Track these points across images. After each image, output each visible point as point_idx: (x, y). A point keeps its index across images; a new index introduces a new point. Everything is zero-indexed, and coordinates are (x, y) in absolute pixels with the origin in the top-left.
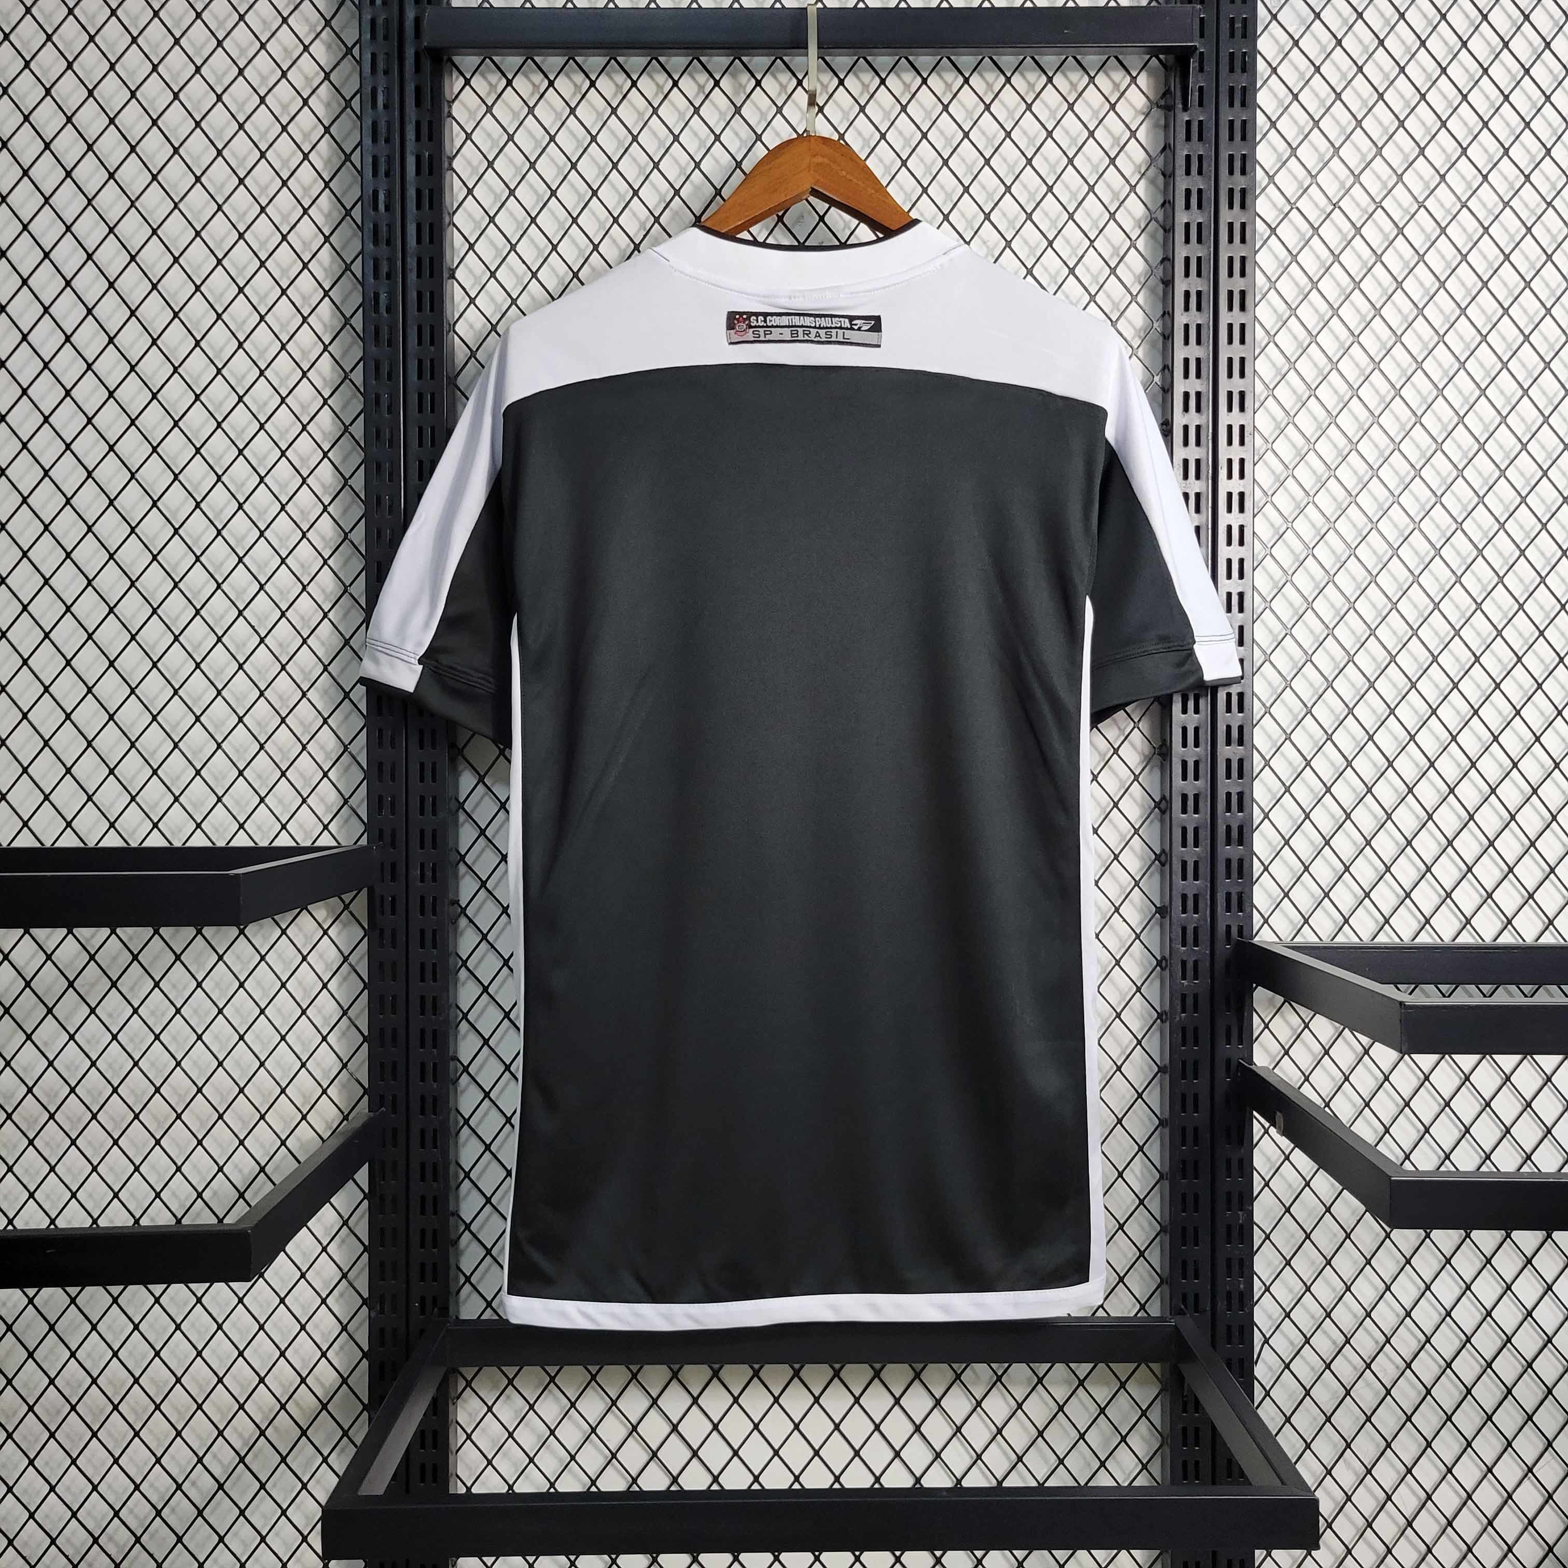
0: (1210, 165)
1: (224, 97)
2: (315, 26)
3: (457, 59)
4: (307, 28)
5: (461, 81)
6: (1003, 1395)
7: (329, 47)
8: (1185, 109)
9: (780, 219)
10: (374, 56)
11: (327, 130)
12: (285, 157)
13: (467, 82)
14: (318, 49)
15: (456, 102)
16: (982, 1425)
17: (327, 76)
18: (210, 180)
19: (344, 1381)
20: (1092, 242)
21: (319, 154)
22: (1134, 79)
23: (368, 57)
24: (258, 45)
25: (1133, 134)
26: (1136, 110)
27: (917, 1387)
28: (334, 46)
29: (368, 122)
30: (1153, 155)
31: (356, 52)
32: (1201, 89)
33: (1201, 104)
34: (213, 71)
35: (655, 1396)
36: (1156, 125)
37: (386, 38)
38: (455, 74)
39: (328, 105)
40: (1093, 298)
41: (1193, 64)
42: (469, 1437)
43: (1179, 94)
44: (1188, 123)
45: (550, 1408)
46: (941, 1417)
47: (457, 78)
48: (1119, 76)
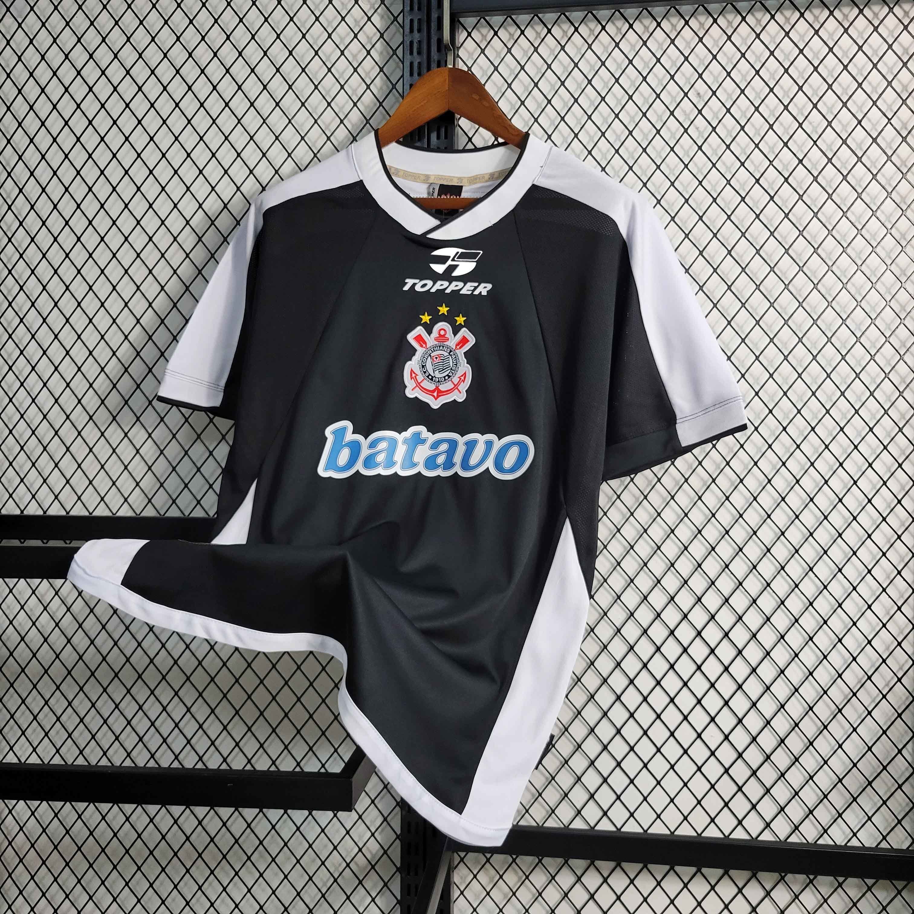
1: (319, 52)
2: (374, 4)
3: (462, 20)
4: (369, 6)
5: (465, 34)
6: (813, 892)
7: (382, 17)
10: (412, 21)
11: (381, 70)
12: (354, 88)
13: (469, 34)
14: (376, 19)
15: (462, 48)
16: (798, 910)
17: (382, 36)
18: (309, 104)
19: (385, 852)
21: (375, 85)
23: (407, 22)
24: (340, 18)
27: (753, 882)
28: (385, 17)
29: (407, 64)
31: (400, 19)
34: (312, 37)
35: (579, 875)
37: (419, 9)
38: (461, 28)
39: (381, 53)
42: (462, 893)
45: (511, 878)
46: (770, 903)
47: (462, 32)
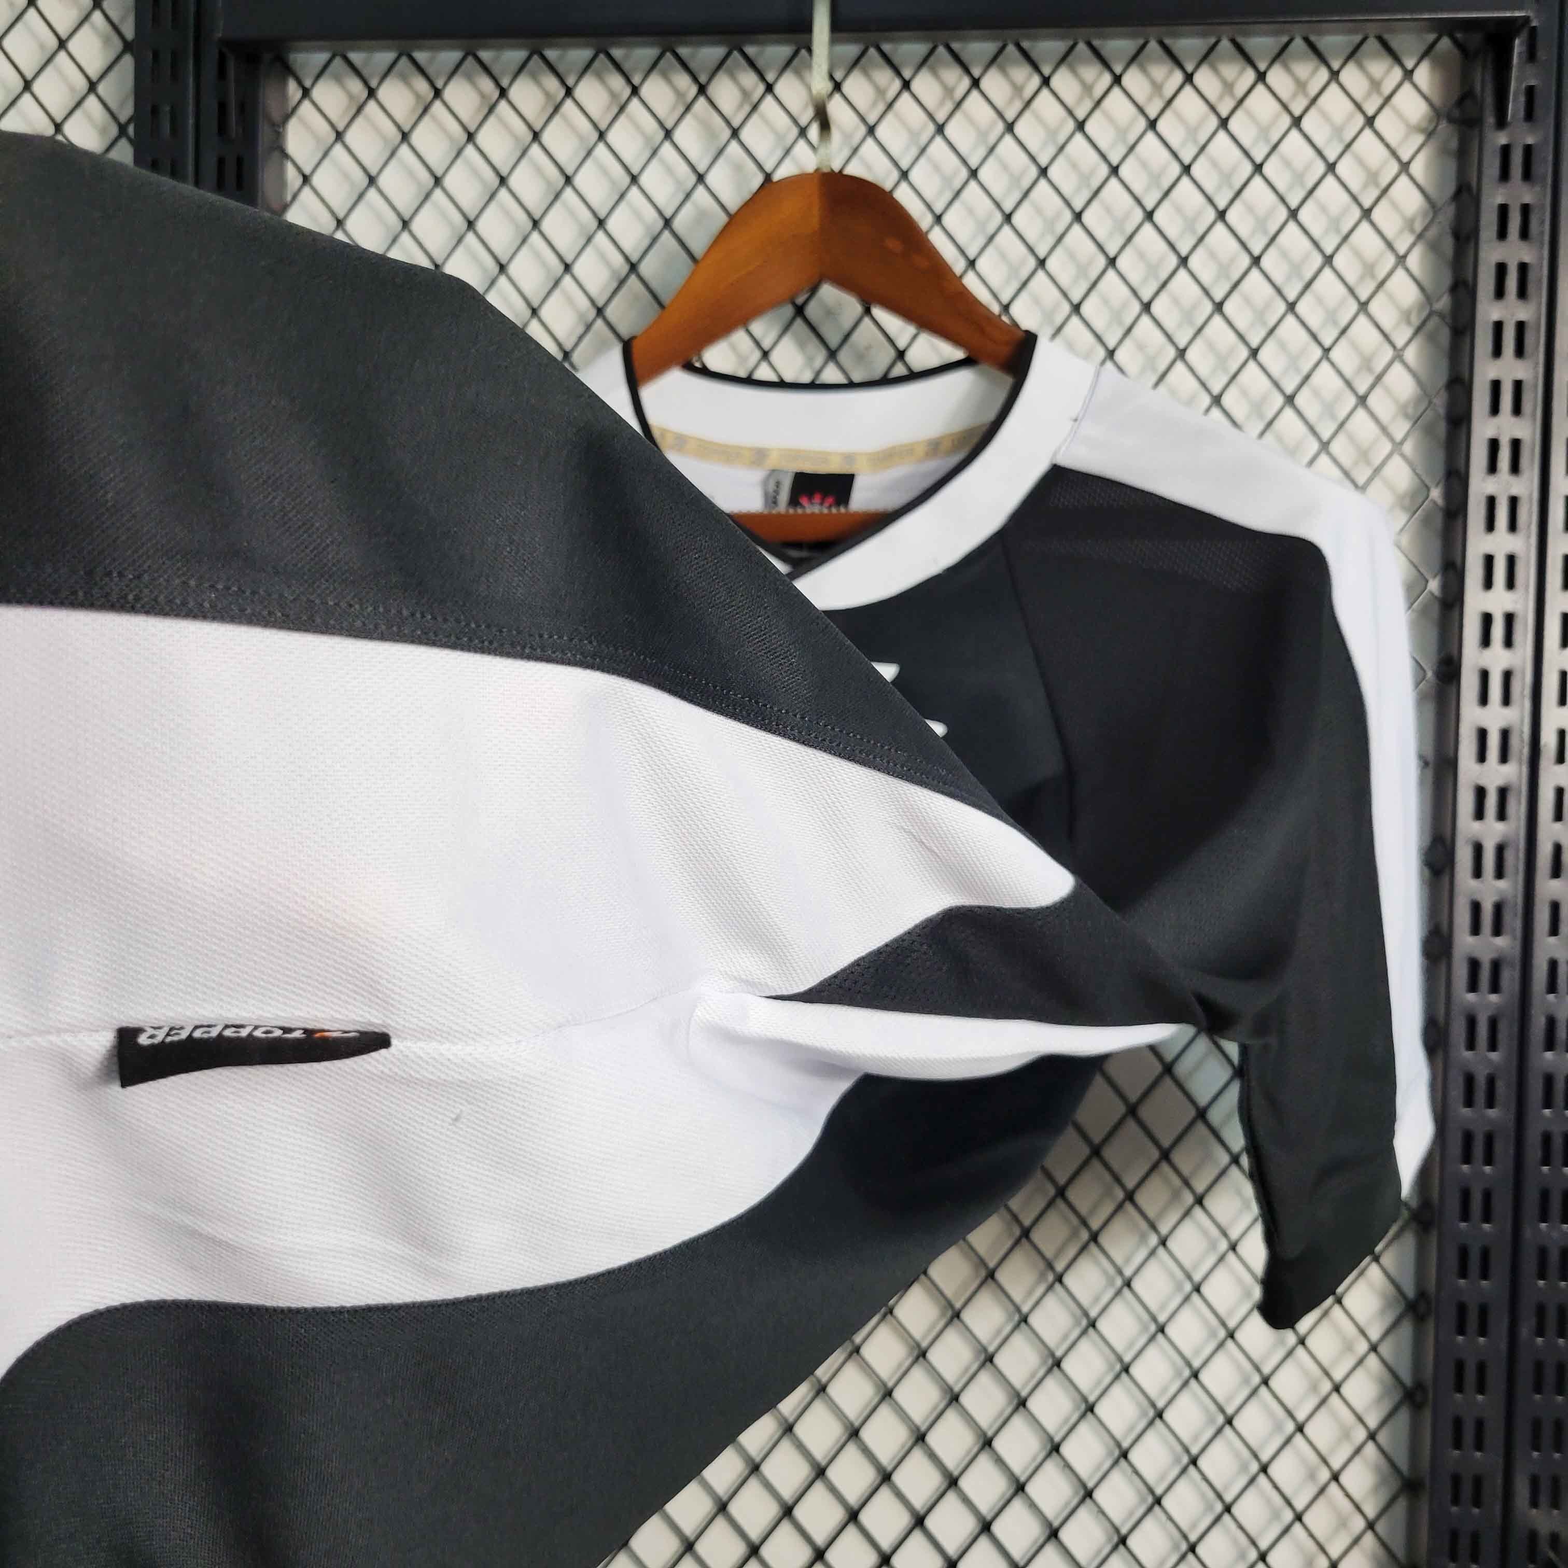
0: (1542, 222)
8: (1501, 123)
9: (800, 311)
10: (156, 54)
13: (306, 93)
15: (291, 126)
17: (93, 87)
20: (1327, 351)
22: (1408, 74)
25: (1405, 167)
26: (1408, 125)
30: (1439, 203)
32: (1530, 92)
33: (1529, 115)
36: (1443, 151)
40: (1325, 446)
41: (1518, 46)
43: (1489, 101)
44: (1506, 151)
48: (1379, 67)
